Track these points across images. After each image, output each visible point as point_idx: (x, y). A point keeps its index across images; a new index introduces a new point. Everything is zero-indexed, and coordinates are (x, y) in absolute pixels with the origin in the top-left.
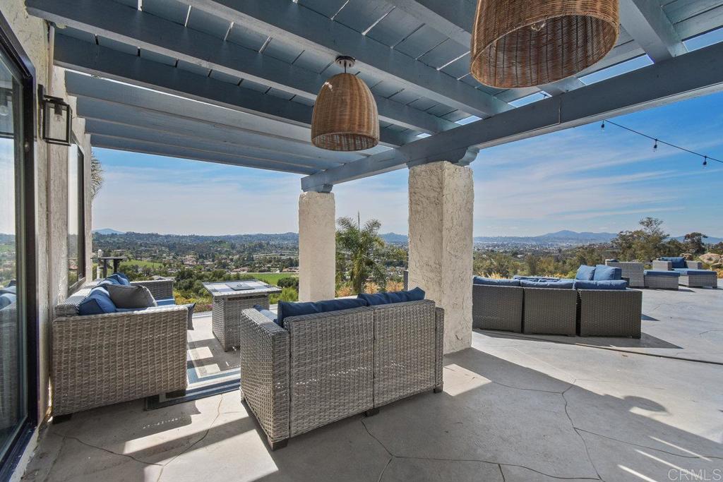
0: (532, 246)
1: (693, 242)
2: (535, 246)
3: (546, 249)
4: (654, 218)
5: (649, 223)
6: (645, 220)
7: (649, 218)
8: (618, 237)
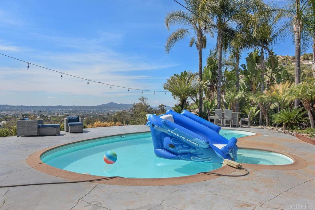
0: (94, 112)
1: (161, 109)
2: (95, 112)
3: (102, 113)
4: (144, 97)
5: (142, 99)
6: (141, 98)
7: (142, 97)
8: (133, 107)
